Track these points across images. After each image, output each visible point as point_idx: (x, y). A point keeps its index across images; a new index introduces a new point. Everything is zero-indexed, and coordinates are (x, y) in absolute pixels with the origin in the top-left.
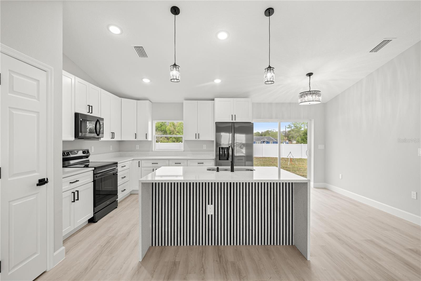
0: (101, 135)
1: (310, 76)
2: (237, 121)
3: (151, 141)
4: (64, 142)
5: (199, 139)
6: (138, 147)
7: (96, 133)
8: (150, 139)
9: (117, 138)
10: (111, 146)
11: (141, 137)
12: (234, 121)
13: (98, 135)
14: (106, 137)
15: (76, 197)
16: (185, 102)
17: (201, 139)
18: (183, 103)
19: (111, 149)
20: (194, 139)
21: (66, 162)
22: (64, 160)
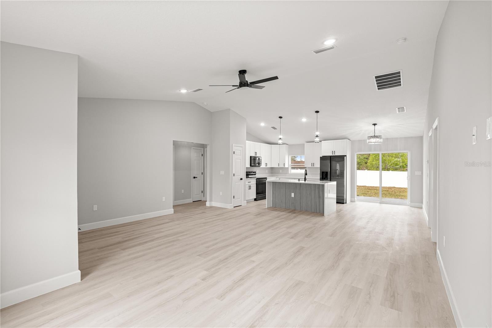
0: (260, 165)
1: (375, 125)
2: (336, 155)
3: (288, 168)
4: (247, 168)
5: (314, 167)
6: (281, 171)
7: (258, 164)
8: (286, 166)
9: (269, 166)
10: (267, 170)
11: (282, 166)
12: (334, 155)
13: (259, 165)
14: (263, 165)
15: (250, 188)
16: (306, 144)
17: (315, 166)
18: (304, 144)
19: (267, 172)
20: (311, 167)
21: (247, 176)
22: (247, 175)
